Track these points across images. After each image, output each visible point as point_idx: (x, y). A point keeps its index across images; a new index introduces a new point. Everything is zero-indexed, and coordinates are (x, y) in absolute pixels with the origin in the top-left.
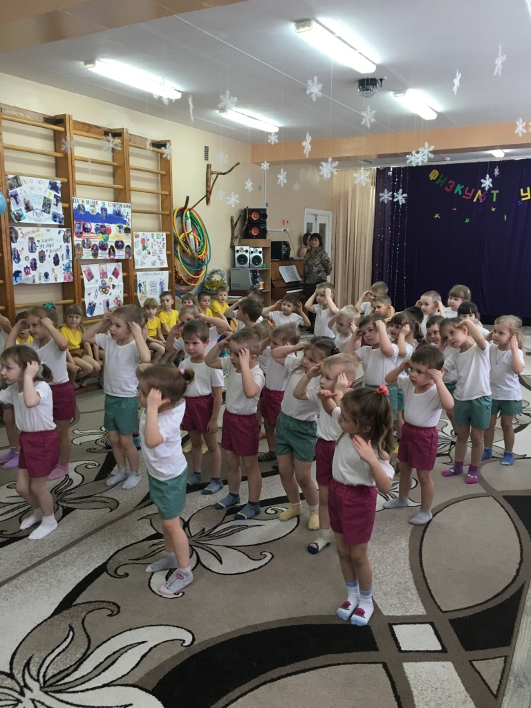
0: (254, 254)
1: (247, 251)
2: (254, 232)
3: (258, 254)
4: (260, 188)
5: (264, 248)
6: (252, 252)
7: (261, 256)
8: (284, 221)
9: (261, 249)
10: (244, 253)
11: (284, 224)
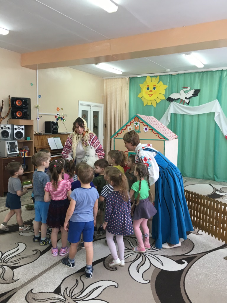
0: (17, 130)
1: (9, 128)
2: (18, 114)
3: (21, 130)
4: (32, 84)
5: (25, 126)
6: (16, 129)
7: (23, 132)
8: (58, 108)
9: (23, 127)
10: (7, 130)
11: (58, 110)
